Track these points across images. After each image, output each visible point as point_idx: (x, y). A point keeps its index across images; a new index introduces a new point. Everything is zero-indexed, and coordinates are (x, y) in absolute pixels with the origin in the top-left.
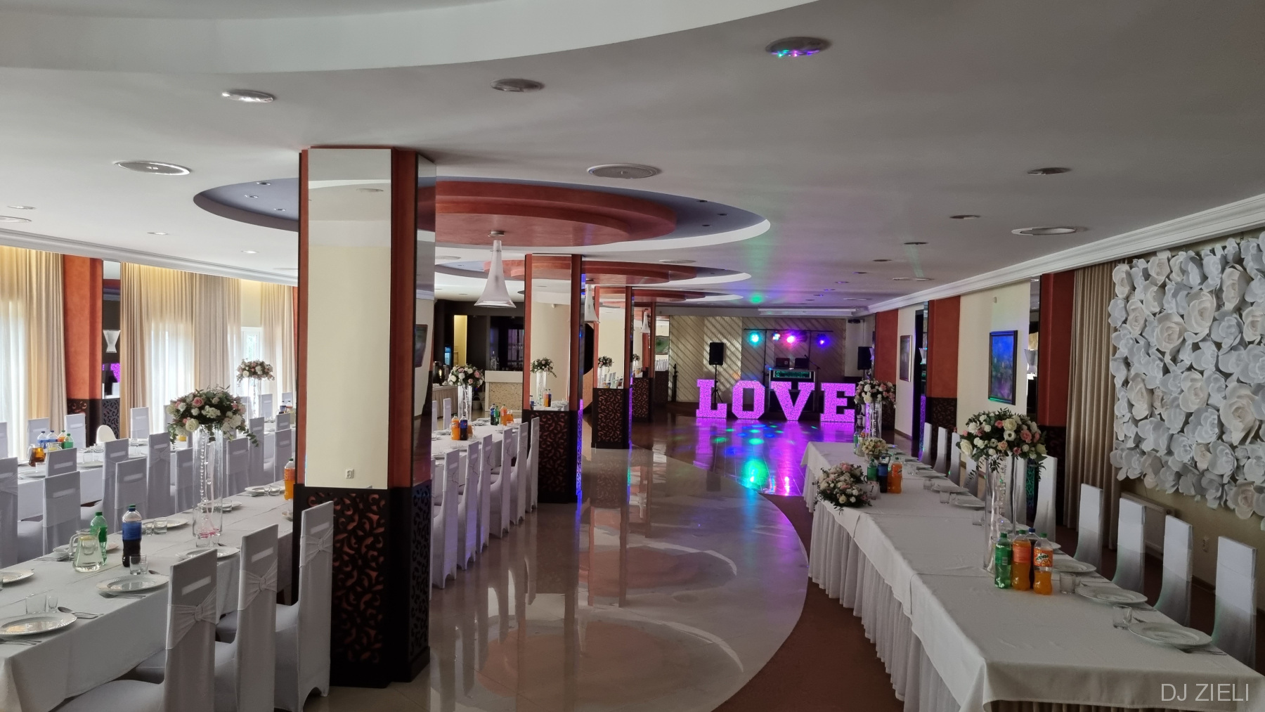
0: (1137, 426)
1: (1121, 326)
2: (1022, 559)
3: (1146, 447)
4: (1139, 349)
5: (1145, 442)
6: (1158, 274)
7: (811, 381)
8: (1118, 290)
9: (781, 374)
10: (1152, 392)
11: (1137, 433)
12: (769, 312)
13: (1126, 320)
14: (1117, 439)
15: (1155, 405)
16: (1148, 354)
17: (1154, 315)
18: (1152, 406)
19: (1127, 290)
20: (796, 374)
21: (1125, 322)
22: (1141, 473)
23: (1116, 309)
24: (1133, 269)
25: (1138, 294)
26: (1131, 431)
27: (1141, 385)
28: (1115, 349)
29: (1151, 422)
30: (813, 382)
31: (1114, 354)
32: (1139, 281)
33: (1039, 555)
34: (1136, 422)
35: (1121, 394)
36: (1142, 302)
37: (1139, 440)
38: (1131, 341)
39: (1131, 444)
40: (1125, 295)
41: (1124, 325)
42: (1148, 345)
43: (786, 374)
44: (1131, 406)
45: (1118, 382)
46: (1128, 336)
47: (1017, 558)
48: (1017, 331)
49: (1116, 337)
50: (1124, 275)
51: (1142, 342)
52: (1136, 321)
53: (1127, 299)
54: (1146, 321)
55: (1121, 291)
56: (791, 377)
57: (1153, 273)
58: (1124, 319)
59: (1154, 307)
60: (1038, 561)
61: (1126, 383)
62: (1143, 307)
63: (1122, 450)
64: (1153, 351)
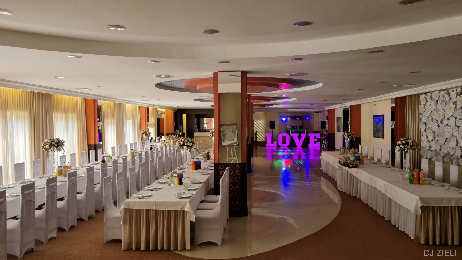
0: (429, 143)
1: (423, 113)
2: (416, 176)
3: (432, 149)
4: (430, 120)
5: (432, 148)
6: (435, 97)
7: (304, 133)
8: (422, 102)
9: (294, 131)
10: (434, 132)
11: (430, 145)
12: (291, 110)
13: (425, 111)
14: (422, 147)
15: (435, 136)
16: (433, 121)
17: (434, 109)
18: (434, 137)
19: (425, 102)
20: (299, 131)
21: (424, 112)
22: (431, 157)
23: (421, 108)
24: (427, 96)
25: (429, 103)
26: (428, 145)
27: (431, 130)
28: (421, 120)
29: (434, 142)
30: (305, 133)
31: (421, 121)
32: (429, 100)
33: (421, 175)
34: (429, 142)
35: (423, 133)
36: (430, 106)
37: (430, 147)
38: (426, 117)
39: (427, 148)
40: (424, 104)
41: (424, 113)
42: (432, 118)
43: (296, 131)
44: (427, 137)
45: (423, 130)
46: (426, 116)
47: (415, 176)
48: (384, 115)
49: (421, 116)
50: (424, 98)
51: (430, 118)
52: (428, 111)
53: (425, 105)
54: (431, 111)
55: (423, 102)
56: (297, 132)
57: (433, 97)
58: (424, 111)
59: (434, 107)
60: (421, 176)
61: (425, 130)
62: (431, 107)
63: (424, 150)
64: (434, 120)
